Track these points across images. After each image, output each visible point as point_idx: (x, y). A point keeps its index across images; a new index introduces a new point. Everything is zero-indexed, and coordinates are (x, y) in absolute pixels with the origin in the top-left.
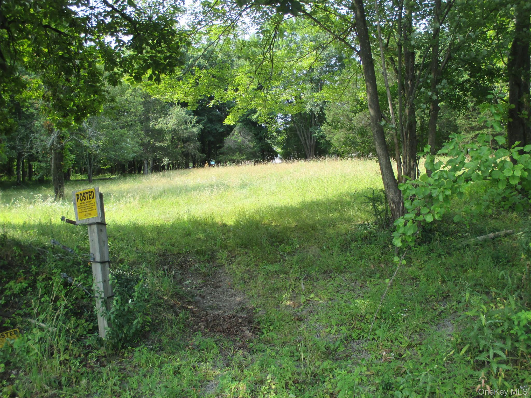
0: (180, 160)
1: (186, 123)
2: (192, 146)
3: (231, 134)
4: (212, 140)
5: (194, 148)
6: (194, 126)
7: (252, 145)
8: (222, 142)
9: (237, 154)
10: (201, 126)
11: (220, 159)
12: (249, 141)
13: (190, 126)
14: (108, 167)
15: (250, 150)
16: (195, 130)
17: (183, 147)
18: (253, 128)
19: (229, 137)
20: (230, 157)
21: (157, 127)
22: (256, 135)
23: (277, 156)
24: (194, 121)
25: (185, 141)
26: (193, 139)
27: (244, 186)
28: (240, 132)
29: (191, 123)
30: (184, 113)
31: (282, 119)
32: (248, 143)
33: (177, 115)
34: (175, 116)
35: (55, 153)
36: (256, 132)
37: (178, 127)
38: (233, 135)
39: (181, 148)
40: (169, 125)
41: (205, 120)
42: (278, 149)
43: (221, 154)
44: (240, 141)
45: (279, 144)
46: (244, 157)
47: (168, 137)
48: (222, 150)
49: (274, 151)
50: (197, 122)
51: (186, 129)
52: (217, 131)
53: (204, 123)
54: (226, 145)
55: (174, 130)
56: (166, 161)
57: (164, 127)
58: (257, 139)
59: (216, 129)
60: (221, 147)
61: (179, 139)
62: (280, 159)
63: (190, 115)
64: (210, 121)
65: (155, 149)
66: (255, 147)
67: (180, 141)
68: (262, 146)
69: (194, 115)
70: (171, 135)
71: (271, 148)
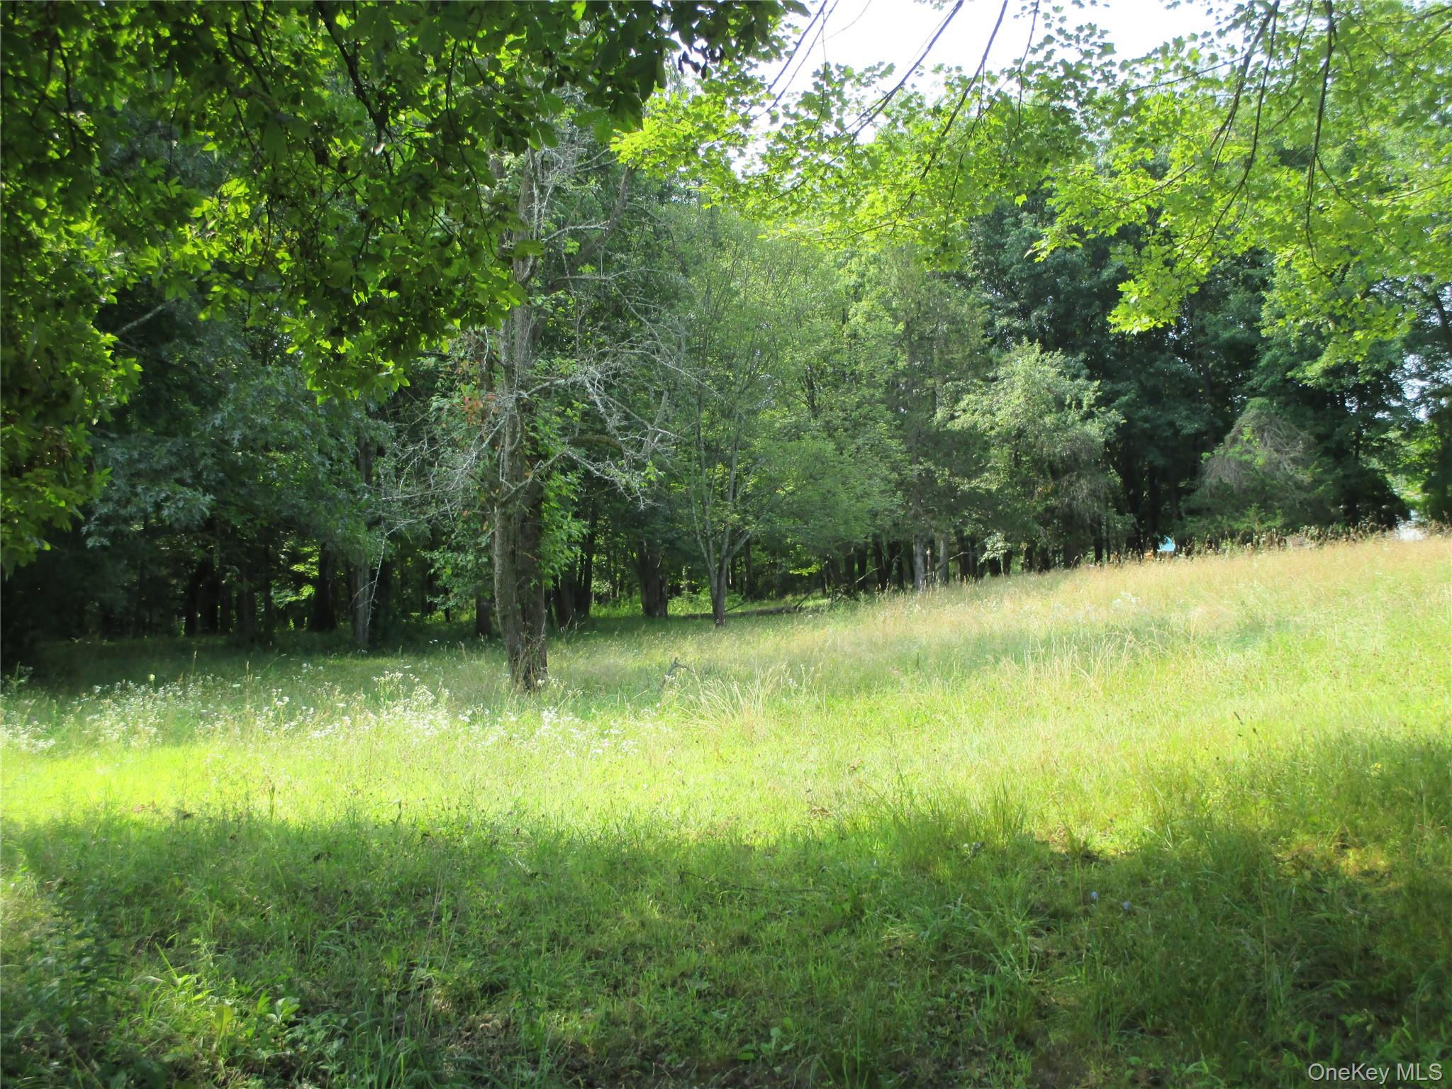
0: (1044, 537)
1: (1060, 404)
2: (1083, 488)
3: (1228, 437)
4: (1160, 462)
5: (1093, 494)
6: (1089, 415)
7: (1305, 477)
8: (1194, 471)
9: (1252, 512)
10: (1115, 416)
11: (1188, 530)
12: (1294, 460)
13: (1074, 415)
14: (813, 569)
15: (1304, 495)
16: (1094, 429)
17: (1055, 492)
18: (1310, 413)
19: (1219, 451)
20: (1225, 521)
21: (956, 425)
22: (1320, 438)
23: (1407, 517)
24: (1088, 398)
25: (1057, 470)
26: (1088, 464)
27: (1251, 630)
28: (1259, 430)
29: (1079, 405)
30: (1052, 372)
31: (1421, 376)
32: (1289, 468)
33: (1028, 377)
34: (1019, 381)
35: (507, 518)
36: (1321, 429)
37: (1032, 421)
38: (1235, 441)
39: (1047, 497)
40: (1000, 416)
41: (1132, 395)
42: (1409, 491)
43: (1192, 512)
44: (1260, 461)
45: (1411, 471)
46: (1279, 522)
47: (999, 457)
48: (1196, 499)
49: (1395, 499)
50: (1099, 402)
51: (1060, 427)
52: (1177, 432)
53: (1128, 405)
54: (1210, 481)
55: (1021, 433)
56: (996, 546)
57: (983, 423)
58: (1327, 452)
59: (1171, 424)
60: (1189, 491)
61: (1037, 463)
62: (1421, 525)
63: (1075, 377)
64: (1152, 396)
65: (952, 502)
66: (1317, 482)
67: (1041, 471)
68: (1346, 477)
69: (1090, 378)
70: (1007, 450)
71: (1383, 486)
